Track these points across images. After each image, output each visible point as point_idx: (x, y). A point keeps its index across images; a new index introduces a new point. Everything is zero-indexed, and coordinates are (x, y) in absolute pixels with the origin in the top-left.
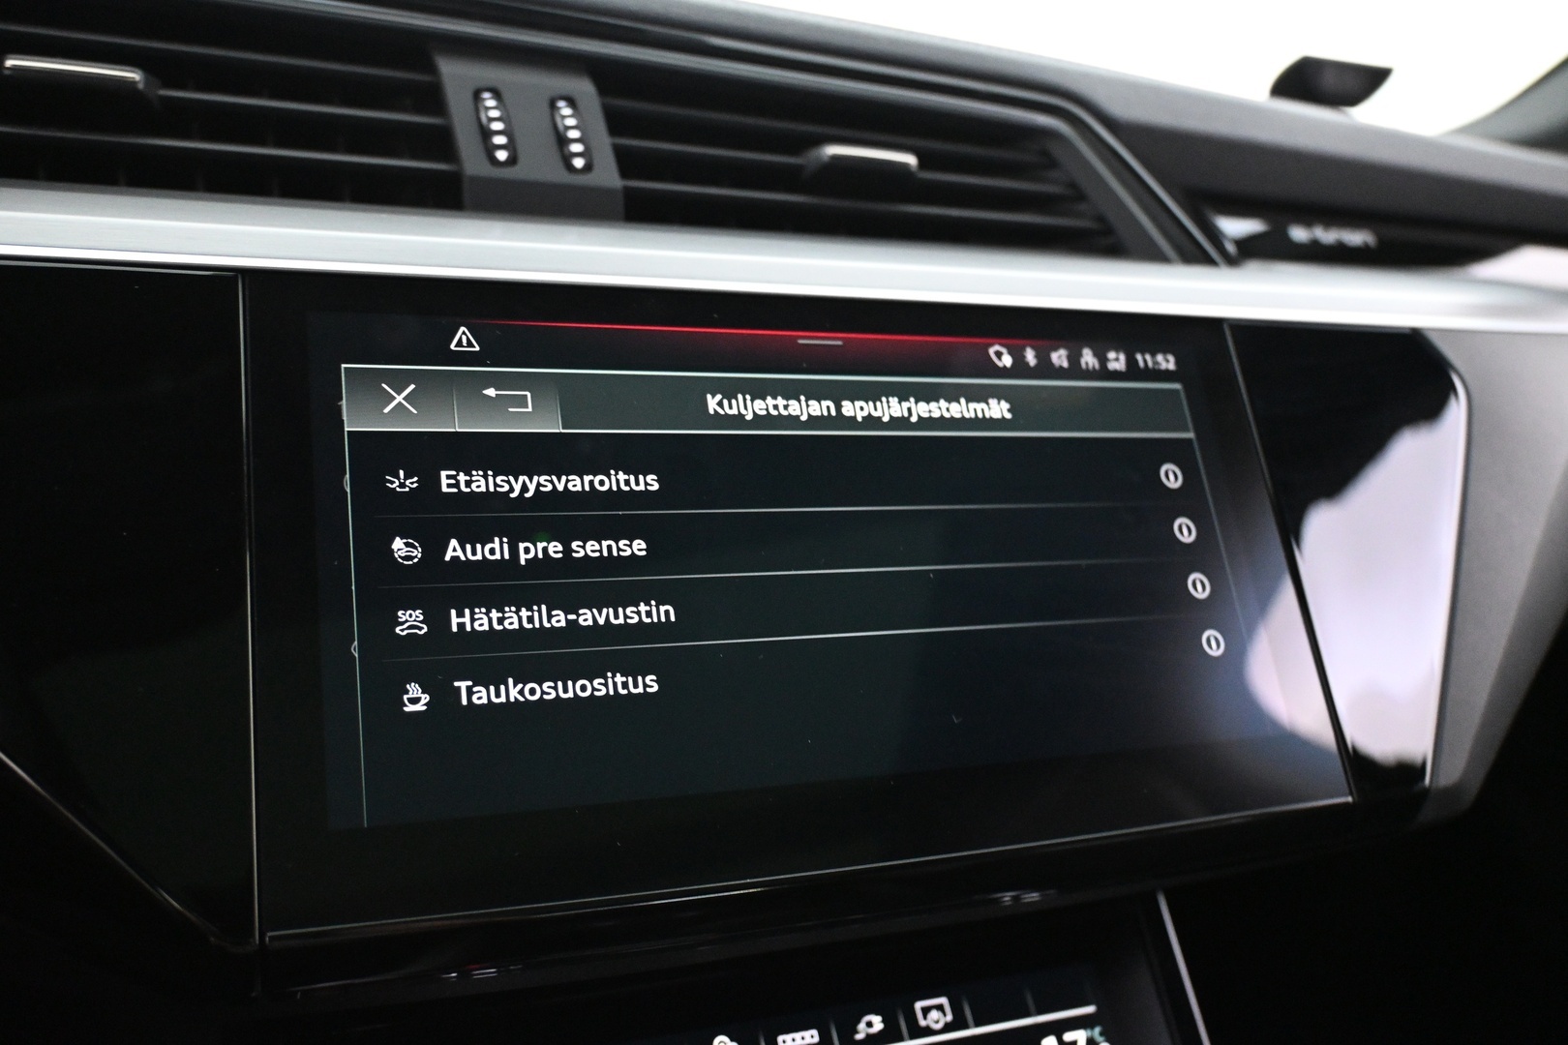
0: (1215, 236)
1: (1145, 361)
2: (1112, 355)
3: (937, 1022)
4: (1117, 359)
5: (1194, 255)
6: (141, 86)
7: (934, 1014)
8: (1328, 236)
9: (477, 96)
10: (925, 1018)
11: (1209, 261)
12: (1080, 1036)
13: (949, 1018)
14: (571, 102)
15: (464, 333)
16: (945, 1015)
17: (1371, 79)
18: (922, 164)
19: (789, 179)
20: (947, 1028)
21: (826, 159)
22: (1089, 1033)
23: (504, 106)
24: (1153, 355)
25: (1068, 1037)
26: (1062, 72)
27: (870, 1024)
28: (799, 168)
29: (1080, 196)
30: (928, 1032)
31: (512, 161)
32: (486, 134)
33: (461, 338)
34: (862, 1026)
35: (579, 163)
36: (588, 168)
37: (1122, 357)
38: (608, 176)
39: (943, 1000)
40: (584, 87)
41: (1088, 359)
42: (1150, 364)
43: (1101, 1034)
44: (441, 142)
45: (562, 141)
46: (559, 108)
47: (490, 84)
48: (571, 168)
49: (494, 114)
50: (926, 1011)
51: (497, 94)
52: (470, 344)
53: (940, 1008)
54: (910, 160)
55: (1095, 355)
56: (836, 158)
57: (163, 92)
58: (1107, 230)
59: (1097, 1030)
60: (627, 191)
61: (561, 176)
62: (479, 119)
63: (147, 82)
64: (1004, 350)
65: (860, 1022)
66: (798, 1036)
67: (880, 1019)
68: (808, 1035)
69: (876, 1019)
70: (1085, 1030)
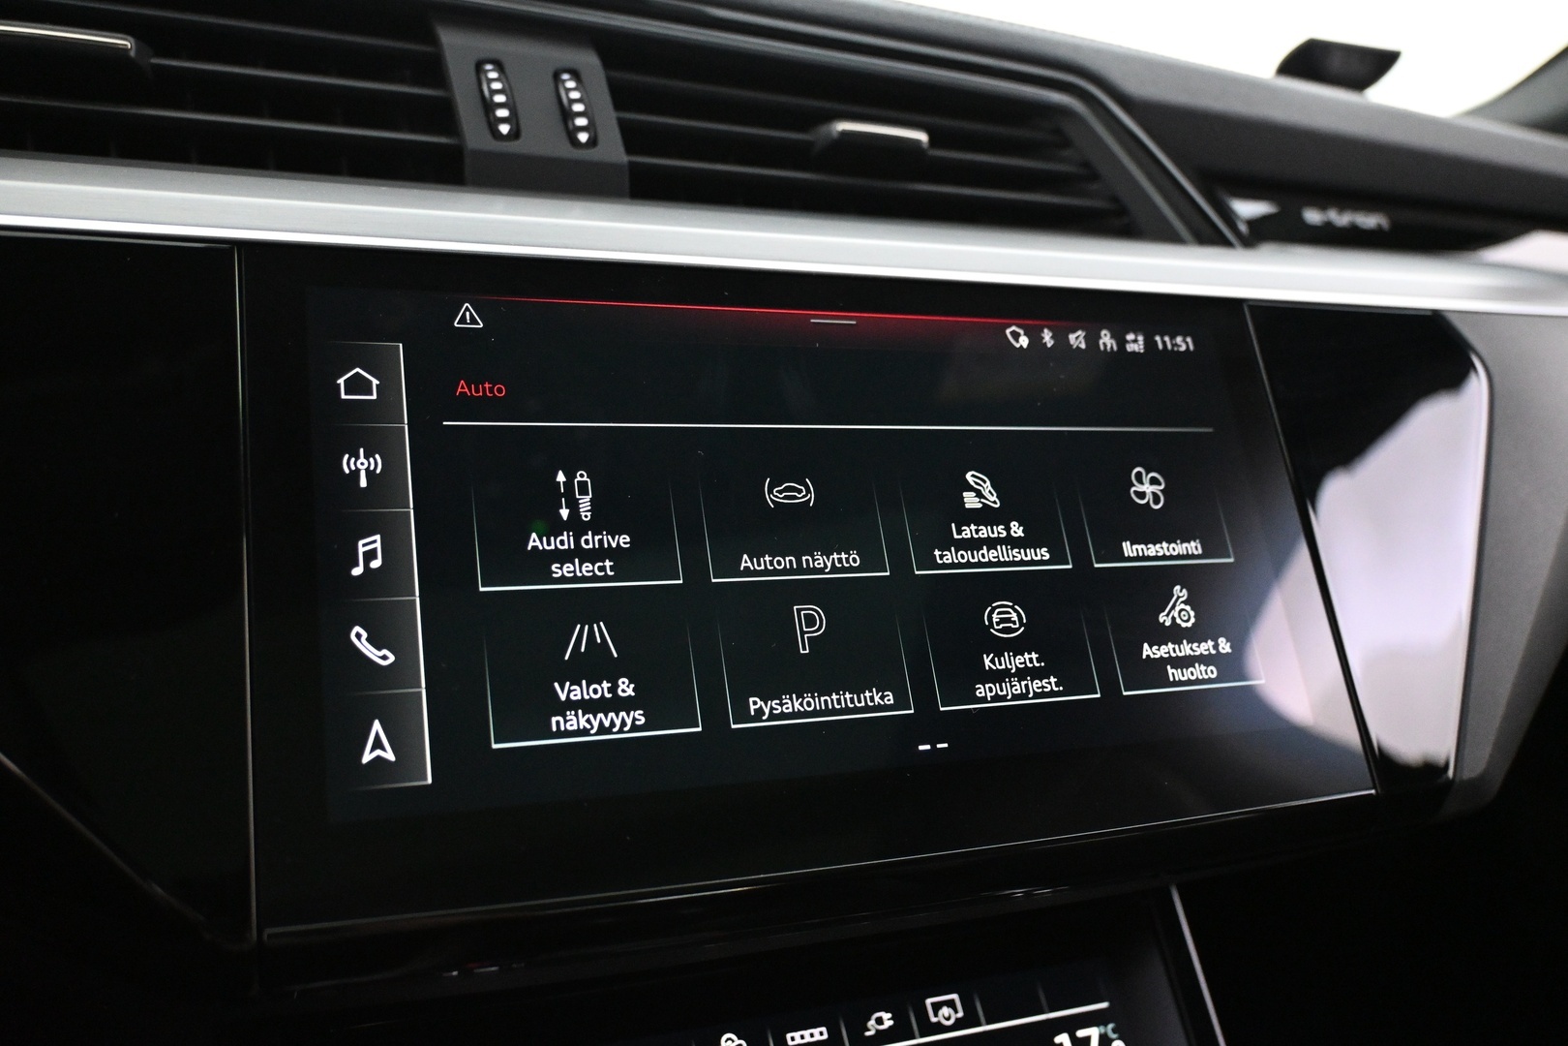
0: (1229, 217)
1: (1164, 343)
2: (1130, 337)
3: (948, 1019)
4: (1135, 341)
5: (1209, 236)
6: (132, 54)
7: (945, 1011)
8: (1342, 219)
9: (479, 68)
10: (936, 1015)
11: (1225, 243)
12: (1093, 1033)
13: (960, 1014)
14: (576, 75)
15: (467, 309)
16: (956, 1012)
17: (1381, 62)
18: (934, 141)
19: (796, 156)
20: (959, 1025)
21: (835, 135)
22: (1102, 1029)
23: (507, 78)
24: (1172, 338)
25: (1081, 1033)
26: (1077, 48)
27: (880, 1021)
28: (809, 144)
29: (1094, 176)
30: (940, 1028)
31: (515, 134)
32: (489, 107)
33: (464, 314)
34: (872, 1023)
35: (583, 137)
36: (593, 142)
37: (1141, 338)
38: (613, 151)
39: (955, 996)
40: (589, 60)
41: (1106, 340)
42: (1169, 347)
43: (1114, 1031)
44: (443, 115)
45: (567, 115)
46: (564, 81)
47: (493, 56)
48: (575, 143)
49: (496, 86)
50: (937, 1007)
51: (499, 66)
52: (473, 321)
53: (951, 1004)
54: (922, 137)
55: (1113, 337)
56: (845, 134)
57: (154, 61)
58: (1121, 211)
59: (1111, 1026)
60: (632, 164)
61: (565, 151)
62: (481, 91)
63: (138, 51)
64: (1022, 332)
65: (869, 1019)
66: (806, 1033)
67: (889, 1015)
68: (816, 1032)
69: (886, 1016)
70: (1097, 1025)
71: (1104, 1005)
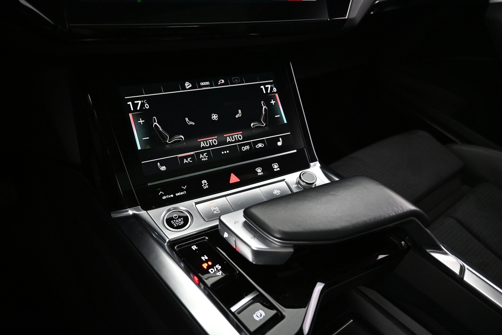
3: (237, 82)
7: (236, 80)
10: (234, 81)
13: (240, 81)
16: (238, 80)
20: (239, 83)
22: (271, 86)
25: (266, 86)
27: (221, 81)
30: (235, 83)
39: (238, 78)
59: (273, 85)
65: (219, 81)
66: (205, 83)
67: (223, 80)
68: (207, 83)
69: (223, 81)
70: (270, 85)
71: (272, 81)
